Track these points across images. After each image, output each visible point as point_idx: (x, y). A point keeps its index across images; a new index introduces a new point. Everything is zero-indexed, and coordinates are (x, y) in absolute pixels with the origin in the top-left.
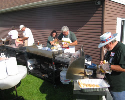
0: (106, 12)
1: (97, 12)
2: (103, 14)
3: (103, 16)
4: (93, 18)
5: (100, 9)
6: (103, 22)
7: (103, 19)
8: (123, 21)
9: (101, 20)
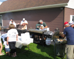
0: (65, 13)
1: (61, 13)
2: (64, 13)
3: (64, 15)
4: (59, 15)
5: (62, 11)
6: (64, 17)
7: (64, 16)
8: (73, 17)
9: (63, 17)
